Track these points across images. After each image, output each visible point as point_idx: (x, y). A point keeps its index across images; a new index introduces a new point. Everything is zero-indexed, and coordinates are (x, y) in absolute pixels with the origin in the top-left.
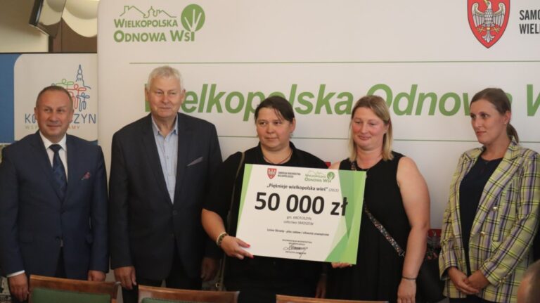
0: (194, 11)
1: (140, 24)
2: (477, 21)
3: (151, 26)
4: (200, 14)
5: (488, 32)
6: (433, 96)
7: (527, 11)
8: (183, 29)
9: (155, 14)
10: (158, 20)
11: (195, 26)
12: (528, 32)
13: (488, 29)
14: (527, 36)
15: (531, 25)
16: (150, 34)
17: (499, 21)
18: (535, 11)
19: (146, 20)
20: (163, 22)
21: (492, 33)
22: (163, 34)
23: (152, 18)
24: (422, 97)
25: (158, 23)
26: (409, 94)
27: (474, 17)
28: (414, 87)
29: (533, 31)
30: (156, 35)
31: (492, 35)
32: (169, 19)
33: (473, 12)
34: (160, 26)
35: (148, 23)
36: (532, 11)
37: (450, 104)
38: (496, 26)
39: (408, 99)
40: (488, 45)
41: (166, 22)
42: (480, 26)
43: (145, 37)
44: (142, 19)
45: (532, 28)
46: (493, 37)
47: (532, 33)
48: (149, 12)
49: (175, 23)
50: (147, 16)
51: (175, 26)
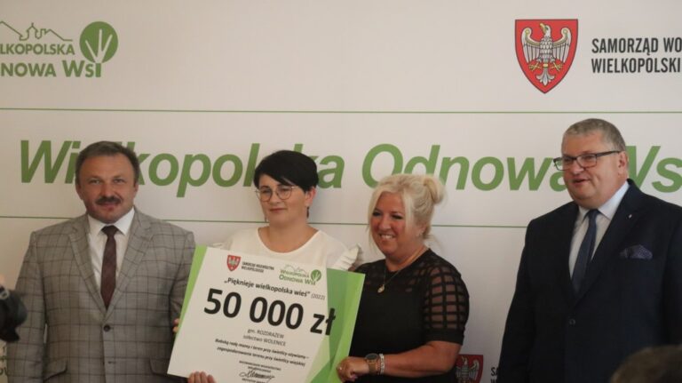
0: (101, 31)
1: (13, 49)
2: (529, 54)
3: (31, 52)
4: (111, 37)
5: (545, 70)
6: (463, 162)
7: (603, 41)
8: (84, 58)
9: (38, 35)
10: (43, 45)
11: (102, 54)
12: (604, 71)
13: (546, 65)
14: (602, 76)
15: (609, 60)
16: (30, 65)
17: (563, 54)
18: (616, 40)
19: (24, 43)
20: (51, 48)
21: (551, 71)
22: (51, 66)
23: (32, 41)
24: (447, 163)
25: (43, 49)
26: (428, 159)
27: (525, 48)
28: (436, 149)
29: (612, 68)
30: (40, 67)
31: (551, 75)
32: (61, 43)
33: (524, 42)
34: (46, 53)
35: (27, 49)
36: (610, 40)
37: (488, 174)
38: (557, 61)
39: (426, 166)
40: (545, 89)
41: (56, 48)
42: (534, 62)
43: (21, 70)
44: (17, 42)
45: (609, 65)
46: (553, 77)
47: (609, 71)
48: (28, 31)
49: (71, 50)
50: (25, 36)
51: (70, 54)
